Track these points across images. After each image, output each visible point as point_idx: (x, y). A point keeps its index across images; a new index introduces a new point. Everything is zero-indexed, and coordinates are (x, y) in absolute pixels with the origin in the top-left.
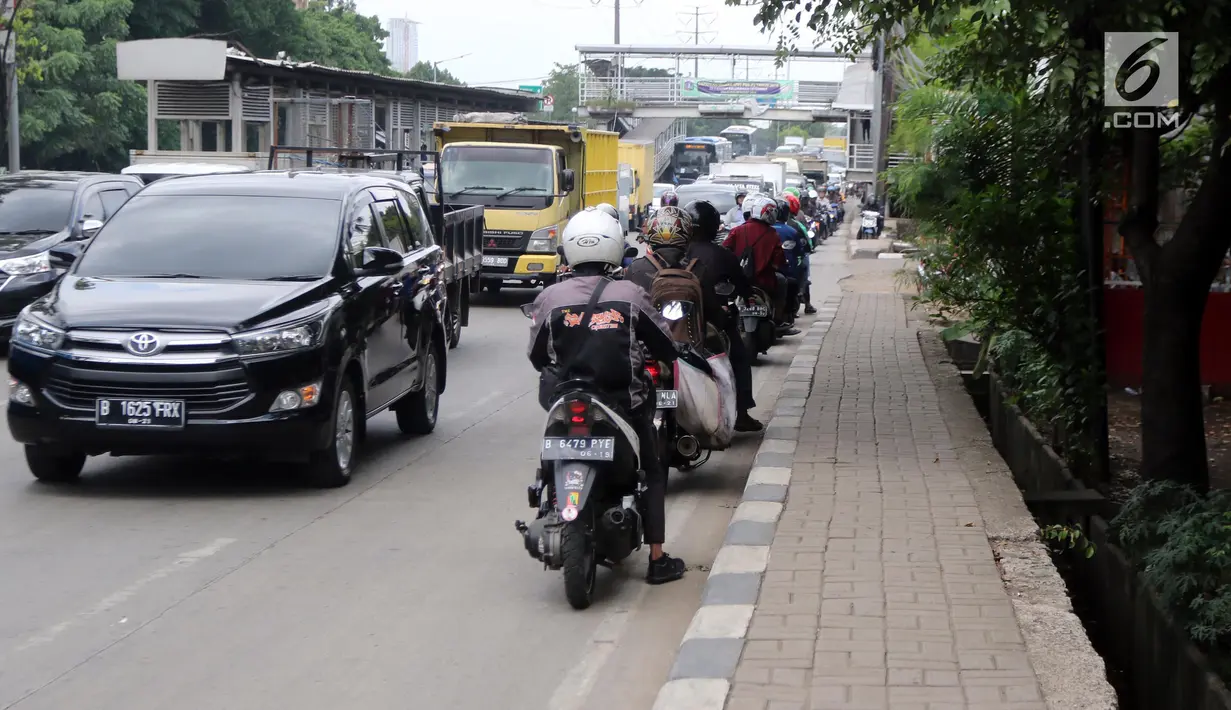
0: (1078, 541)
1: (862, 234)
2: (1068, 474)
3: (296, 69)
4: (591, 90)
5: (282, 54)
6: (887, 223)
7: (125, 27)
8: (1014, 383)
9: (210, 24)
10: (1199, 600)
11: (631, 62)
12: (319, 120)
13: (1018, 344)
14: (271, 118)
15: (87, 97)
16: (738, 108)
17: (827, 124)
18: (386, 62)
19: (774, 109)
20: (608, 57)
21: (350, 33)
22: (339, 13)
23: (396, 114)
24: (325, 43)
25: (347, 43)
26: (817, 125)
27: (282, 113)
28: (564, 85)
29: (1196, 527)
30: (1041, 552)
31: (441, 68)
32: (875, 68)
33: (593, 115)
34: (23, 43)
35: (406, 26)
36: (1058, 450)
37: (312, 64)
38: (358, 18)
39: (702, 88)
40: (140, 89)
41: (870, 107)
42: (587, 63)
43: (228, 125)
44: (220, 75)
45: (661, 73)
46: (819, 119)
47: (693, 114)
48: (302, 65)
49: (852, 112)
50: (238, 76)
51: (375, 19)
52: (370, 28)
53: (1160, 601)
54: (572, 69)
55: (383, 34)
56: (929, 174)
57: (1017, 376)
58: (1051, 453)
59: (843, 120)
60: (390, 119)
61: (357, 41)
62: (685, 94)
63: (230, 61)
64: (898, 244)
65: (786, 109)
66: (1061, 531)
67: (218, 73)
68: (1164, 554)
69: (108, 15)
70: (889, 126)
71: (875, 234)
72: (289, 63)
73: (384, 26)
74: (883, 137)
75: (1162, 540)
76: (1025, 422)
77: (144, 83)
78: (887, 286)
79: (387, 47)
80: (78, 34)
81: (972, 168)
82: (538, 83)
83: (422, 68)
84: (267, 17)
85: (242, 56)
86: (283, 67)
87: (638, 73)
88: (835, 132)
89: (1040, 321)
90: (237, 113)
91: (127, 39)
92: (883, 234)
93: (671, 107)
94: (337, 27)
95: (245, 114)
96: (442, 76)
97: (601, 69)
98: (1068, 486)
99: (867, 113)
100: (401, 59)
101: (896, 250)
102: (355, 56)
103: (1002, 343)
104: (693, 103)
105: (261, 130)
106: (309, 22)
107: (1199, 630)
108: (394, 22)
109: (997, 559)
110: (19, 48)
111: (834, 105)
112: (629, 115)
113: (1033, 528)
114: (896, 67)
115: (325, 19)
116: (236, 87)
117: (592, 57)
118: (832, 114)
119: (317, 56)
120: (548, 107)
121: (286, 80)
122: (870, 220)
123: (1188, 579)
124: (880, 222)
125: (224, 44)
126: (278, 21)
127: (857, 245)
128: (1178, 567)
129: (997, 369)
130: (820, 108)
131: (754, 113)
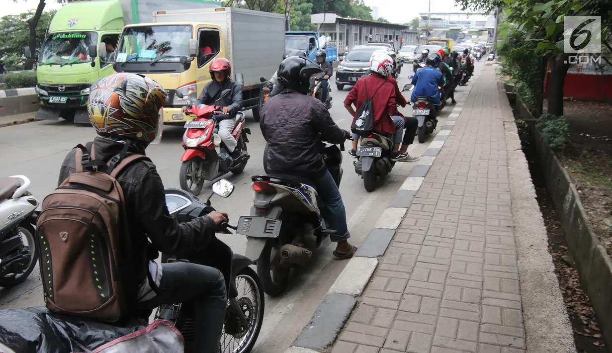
0: (524, 123)
1: (489, 60)
2: (531, 115)
3: (352, 20)
4: (422, 24)
5: (349, 16)
6: (495, 57)
7: (311, 10)
8: (521, 95)
9: (331, 9)
10: (552, 138)
11: (433, 17)
12: (356, 33)
13: (523, 86)
14: (346, 32)
15: (302, 28)
16: (460, 28)
17: (483, 32)
18: (372, 18)
19: (469, 28)
20: (427, 16)
21: (363, 11)
22: (360, 6)
23: (375, 30)
24: (357, 13)
25: (362, 13)
26: (480, 32)
27: (347, 31)
28: (415, 23)
29: (554, 123)
30: (514, 124)
31: (385, 19)
32: (495, 17)
33: (422, 30)
34: (291, 15)
35: (376, 8)
36: (530, 110)
37: (355, 19)
38: (365, 7)
39: (450, 23)
40: (316, 26)
41: (493, 27)
42: (422, 17)
43: (336, 34)
44: (334, 22)
45: (440, 19)
46: (481, 31)
47: (448, 29)
48: (353, 19)
49: (489, 29)
50: (338, 22)
51: (369, 7)
52: (368, 9)
53: (545, 140)
54: (417, 19)
55: (371, 11)
56: (505, 44)
57: (522, 93)
58: (528, 111)
59: (486, 31)
60: (373, 32)
61: (365, 12)
62: (446, 25)
63: (337, 18)
64: (498, 62)
65: (473, 28)
66: (520, 121)
67: (334, 21)
68: (545, 129)
69: (307, 8)
70: (498, 33)
71: (492, 60)
72: (350, 19)
73: (371, 9)
74: (496, 35)
75: (545, 126)
76: (524, 104)
77: (317, 24)
78: (493, 72)
79: (372, 14)
80: (300, 12)
81: (516, 42)
82: (409, 22)
83: (380, 19)
84: (344, 8)
85: (339, 17)
86: (349, 20)
87: (434, 19)
88: (486, 34)
89: (526, 79)
90: (338, 31)
91: (312, 14)
92: (494, 60)
93: (442, 28)
94: (361, 9)
95: (340, 31)
96: (385, 21)
97: (425, 18)
98: (531, 118)
99: (493, 29)
100: (375, 17)
101: (497, 64)
102: (364, 16)
103: (519, 85)
104: (448, 27)
105: (343, 35)
106: (354, 8)
107: (551, 145)
108: (374, 7)
109: (504, 125)
110: (290, 17)
111: (485, 27)
112: (431, 30)
113: (514, 120)
114: (501, 17)
115: (357, 7)
116: (338, 24)
117: (423, 16)
118: (484, 29)
119: (356, 17)
120: (411, 28)
121: (350, 23)
122: (491, 56)
123: (550, 135)
124: (494, 57)
125: (335, 14)
126: (346, 8)
127: (487, 62)
128: (549, 132)
129: (518, 92)
130: (480, 28)
131: (464, 29)
